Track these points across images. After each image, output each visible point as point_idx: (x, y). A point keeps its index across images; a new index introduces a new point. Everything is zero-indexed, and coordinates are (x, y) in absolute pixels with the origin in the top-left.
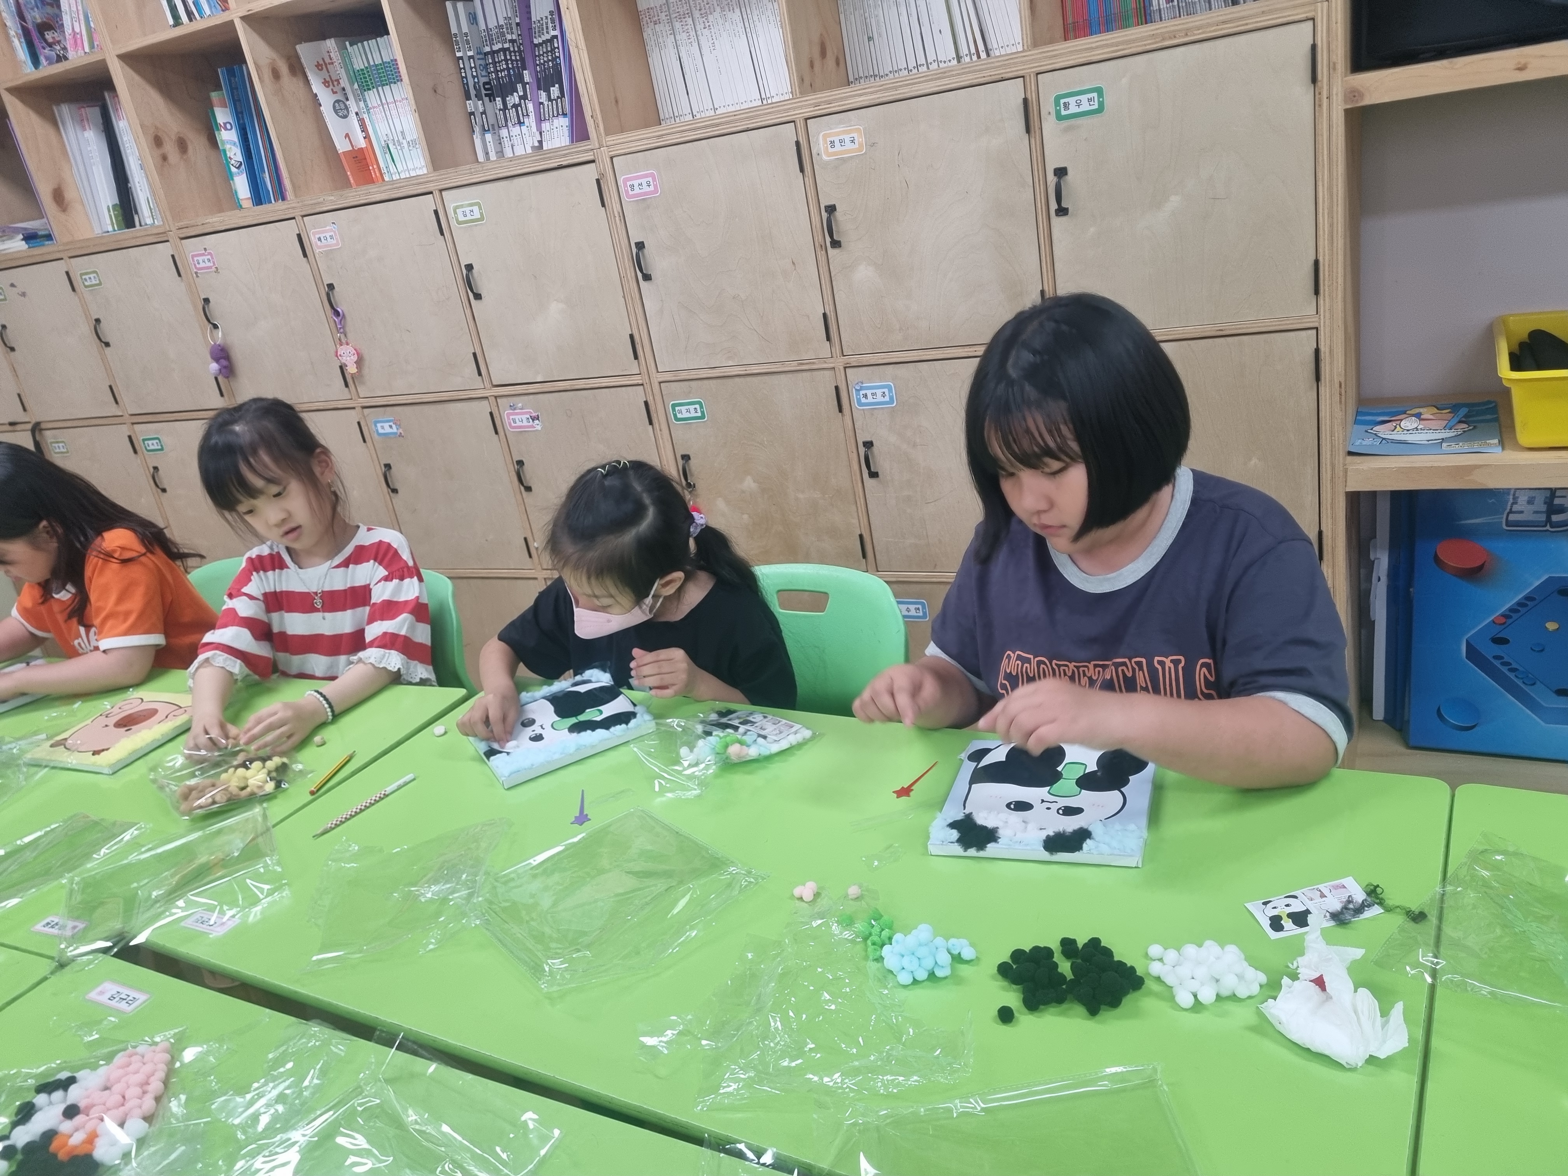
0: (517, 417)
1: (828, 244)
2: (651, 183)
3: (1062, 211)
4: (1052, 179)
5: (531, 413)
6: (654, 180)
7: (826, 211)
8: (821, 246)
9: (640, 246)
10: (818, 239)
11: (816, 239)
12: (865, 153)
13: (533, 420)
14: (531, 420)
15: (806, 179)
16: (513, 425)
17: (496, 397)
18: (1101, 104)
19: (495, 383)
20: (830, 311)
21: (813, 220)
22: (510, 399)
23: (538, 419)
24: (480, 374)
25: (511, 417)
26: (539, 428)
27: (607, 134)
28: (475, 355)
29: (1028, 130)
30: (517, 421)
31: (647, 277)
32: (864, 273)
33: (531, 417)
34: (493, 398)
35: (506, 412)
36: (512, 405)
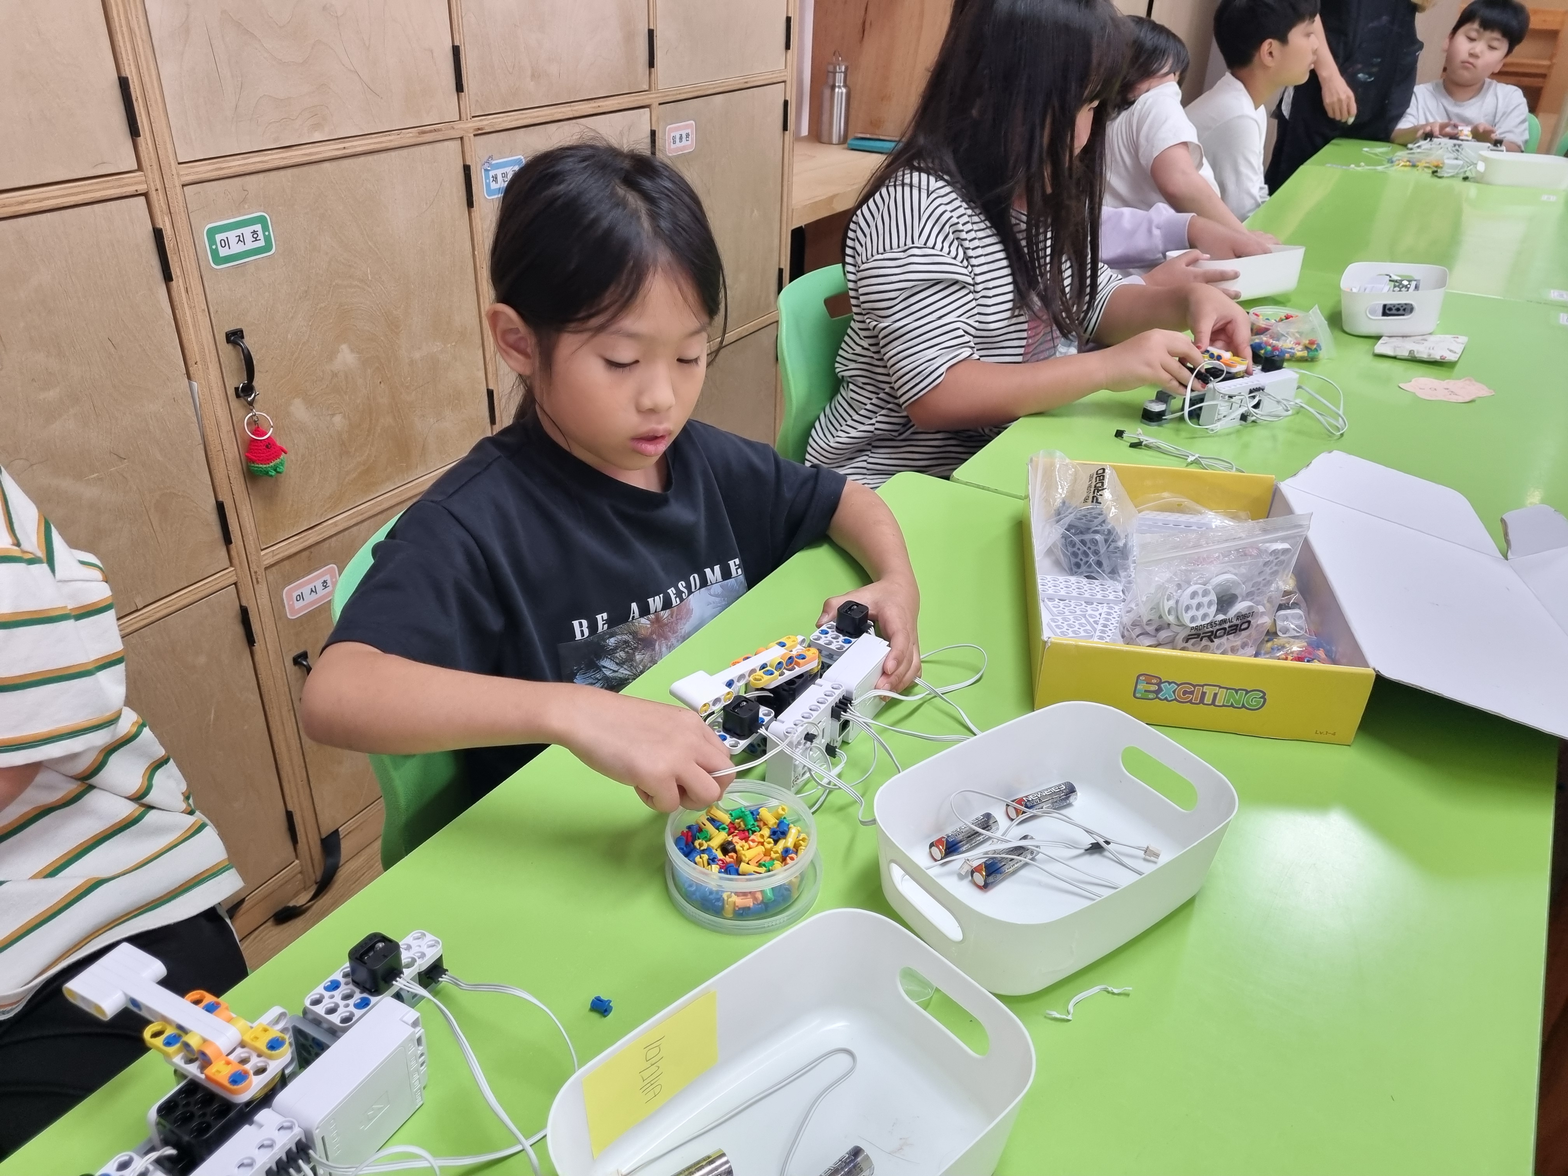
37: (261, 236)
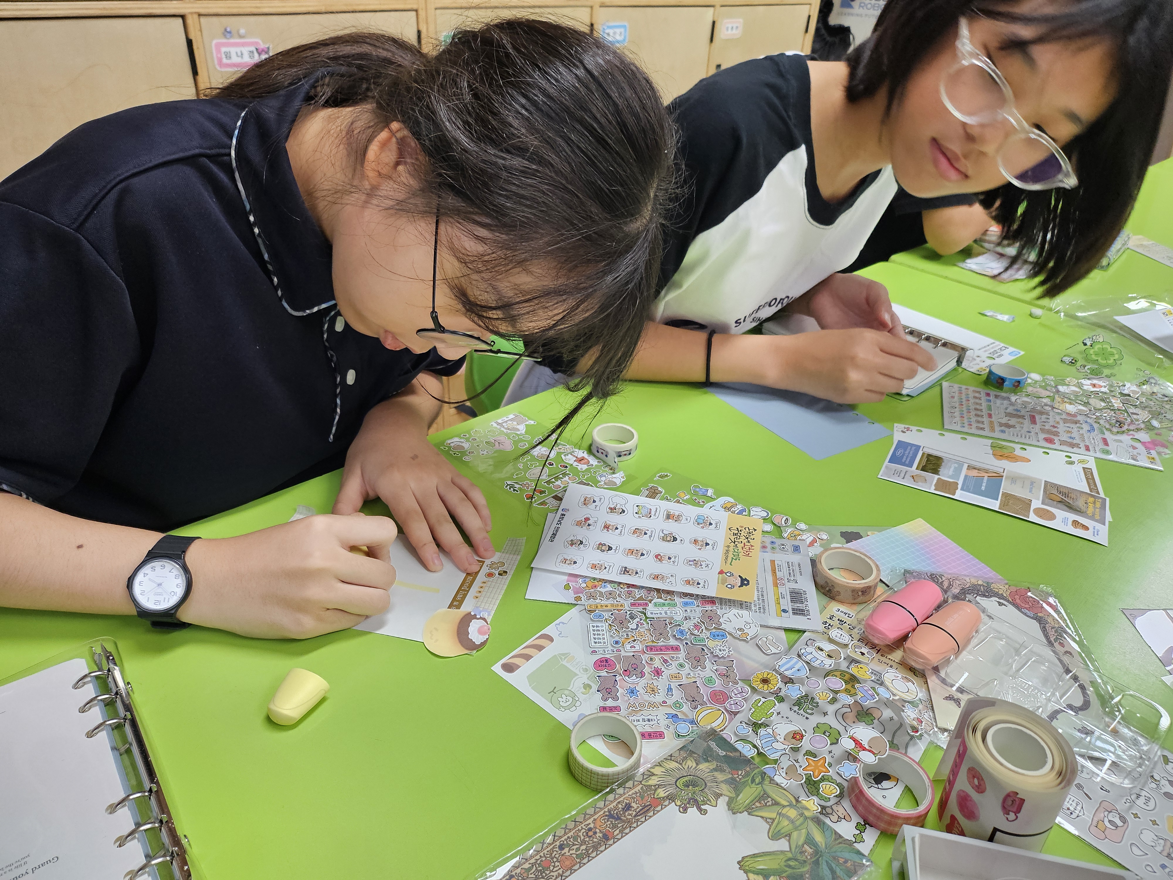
0: (233, 50)
5: (257, 43)
14: (256, 55)
16: (225, 61)
17: (200, 15)
22: (222, 20)
25: (224, 49)
30: (233, 55)
33: (257, 49)
34: (196, 16)
35: (214, 42)
36: (228, 30)
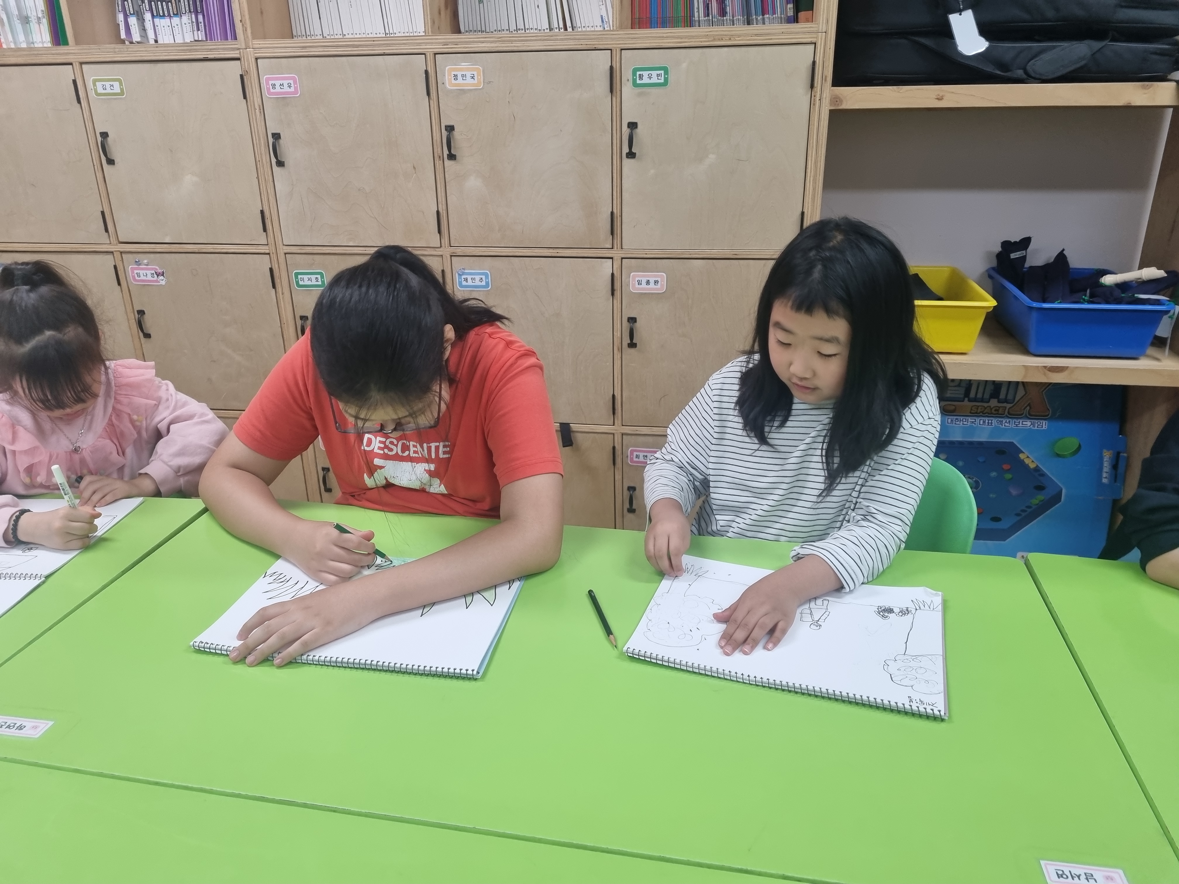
0: (141, 272)
1: (445, 156)
2: (292, 85)
3: (631, 155)
4: (626, 130)
5: (156, 269)
6: (295, 83)
7: (446, 130)
8: (440, 157)
9: (277, 136)
10: (438, 151)
11: (435, 151)
12: (483, 88)
13: (158, 276)
14: (156, 276)
15: (431, 102)
16: (137, 278)
17: (121, 253)
18: (666, 80)
19: (121, 240)
20: (443, 210)
21: (434, 134)
22: (135, 255)
23: (163, 275)
24: (107, 230)
25: (136, 271)
26: (163, 283)
27: (254, 38)
28: (103, 213)
29: (611, 91)
30: (142, 275)
31: (280, 164)
32: (473, 183)
33: (156, 273)
34: (119, 253)
35: (130, 267)
36: (137, 260)
37: (320, 280)
